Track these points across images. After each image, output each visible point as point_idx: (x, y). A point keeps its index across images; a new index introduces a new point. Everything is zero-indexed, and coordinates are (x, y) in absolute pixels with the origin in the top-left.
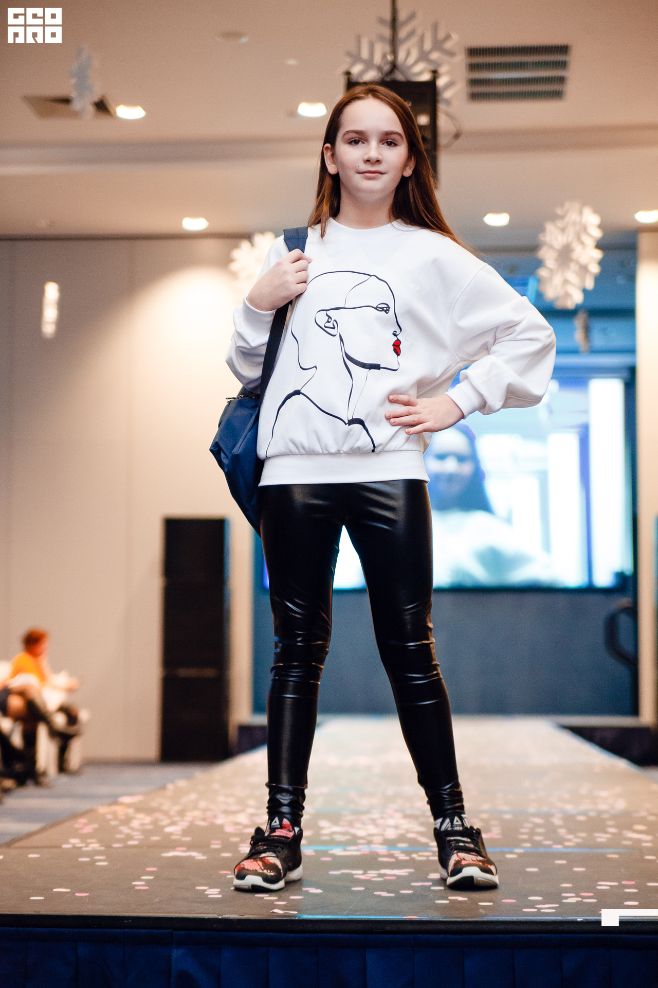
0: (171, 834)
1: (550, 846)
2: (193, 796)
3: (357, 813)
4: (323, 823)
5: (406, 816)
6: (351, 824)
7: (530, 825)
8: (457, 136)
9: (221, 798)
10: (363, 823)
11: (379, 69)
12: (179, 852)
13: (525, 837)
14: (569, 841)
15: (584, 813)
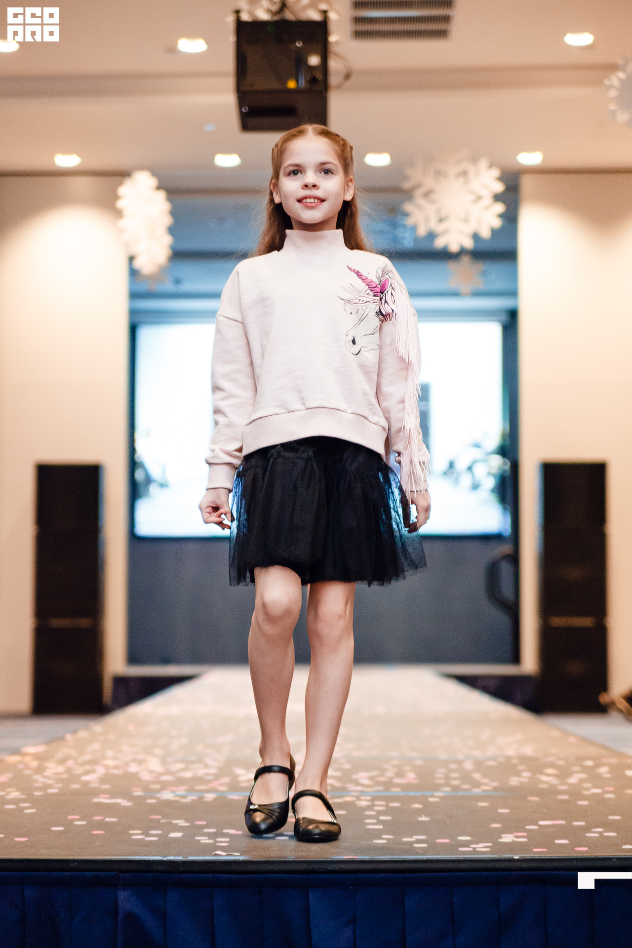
0: (88, 782)
1: (468, 790)
4: (239, 771)
7: (444, 771)
8: (347, 76)
9: (125, 748)
11: (268, 8)
12: (103, 799)
13: (442, 781)
14: (486, 784)
15: (493, 759)
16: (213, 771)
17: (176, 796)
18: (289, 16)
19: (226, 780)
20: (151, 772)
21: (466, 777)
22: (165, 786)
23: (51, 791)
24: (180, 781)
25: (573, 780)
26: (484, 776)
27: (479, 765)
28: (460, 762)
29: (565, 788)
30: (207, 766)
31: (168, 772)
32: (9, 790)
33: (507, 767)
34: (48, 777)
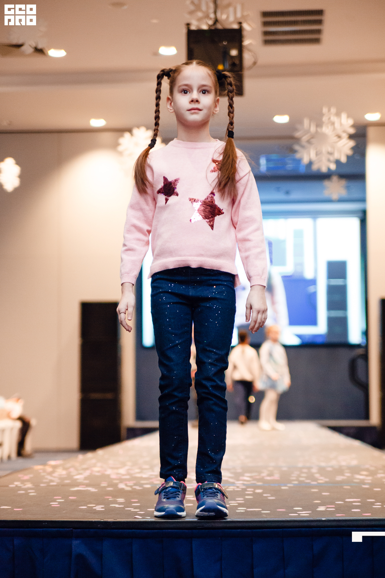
0: (77, 479)
1: (309, 483)
8: (255, 63)
11: (209, 24)
12: (81, 488)
13: (294, 478)
14: (321, 480)
18: (219, 26)
20: (118, 474)
21: (311, 476)
23: (52, 484)
26: (322, 475)
27: (320, 469)
28: (310, 468)
32: (26, 483)
33: (338, 471)
34: (54, 477)
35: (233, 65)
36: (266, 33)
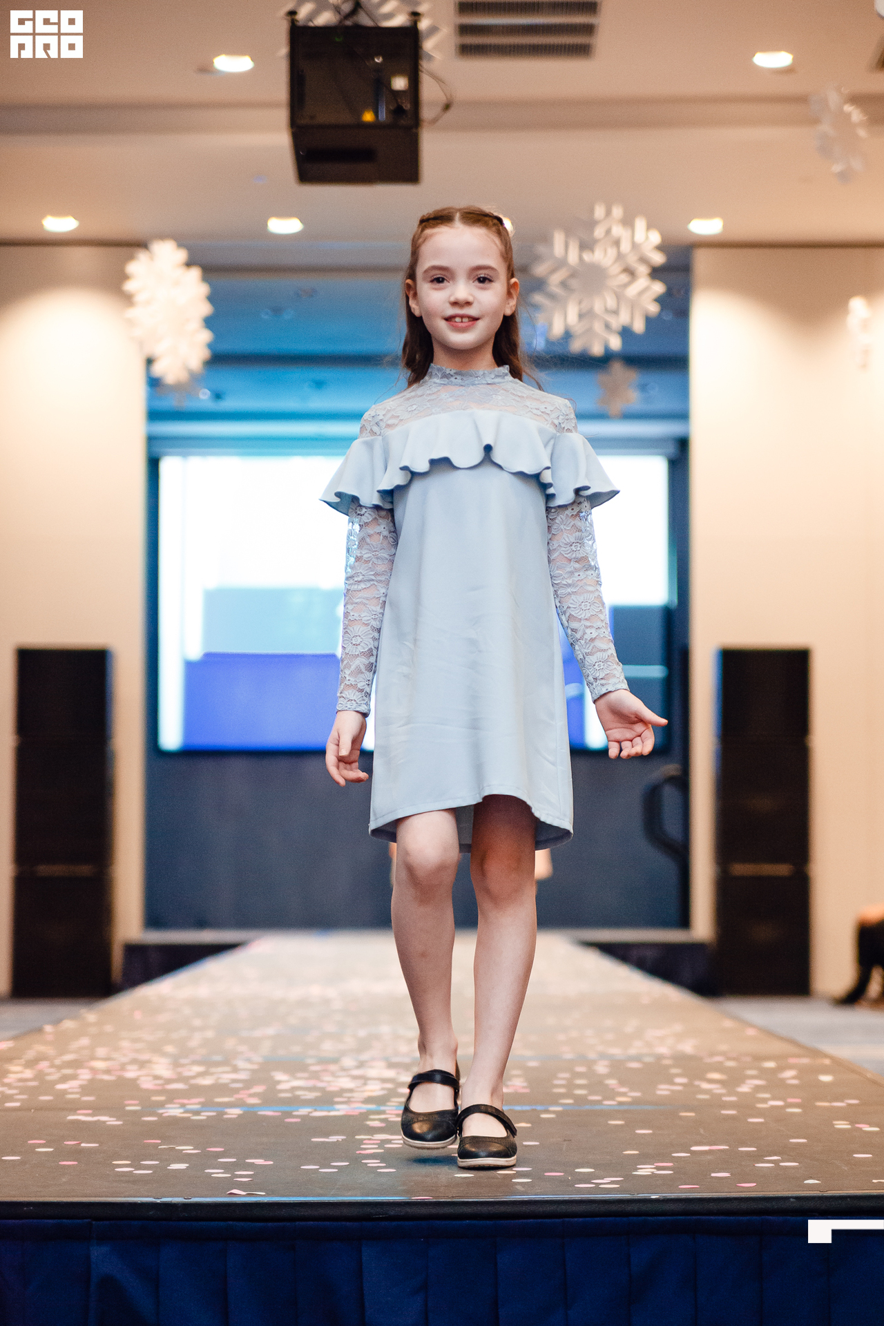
0: (65, 1092)
1: (599, 1102)
2: (85, 1041)
3: (324, 1061)
4: (279, 1076)
5: (391, 1065)
6: (315, 1076)
7: (566, 1075)
8: (447, 107)
9: (125, 1044)
10: (333, 1074)
11: (337, 9)
12: (82, 1117)
13: (562, 1090)
14: (624, 1094)
15: (637, 1058)
16: (242, 1076)
17: (186, 1112)
18: (365, 21)
19: (259, 1089)
20: (156, 1078)
21: (597, 1084)
22: (172, 1096)
23: (10, 1104)
24: (195, 1091)
25: (744, 1089)
26: (622, 1083)
27: (617, 1067)
28: (590, 1064)
29: (733, 1099)
30: (236, 1070)
31: (181, 1079)
33: (656, 1070)
34: (9, 1086)
35: (398, 111)
36: (464, 30)
